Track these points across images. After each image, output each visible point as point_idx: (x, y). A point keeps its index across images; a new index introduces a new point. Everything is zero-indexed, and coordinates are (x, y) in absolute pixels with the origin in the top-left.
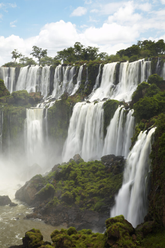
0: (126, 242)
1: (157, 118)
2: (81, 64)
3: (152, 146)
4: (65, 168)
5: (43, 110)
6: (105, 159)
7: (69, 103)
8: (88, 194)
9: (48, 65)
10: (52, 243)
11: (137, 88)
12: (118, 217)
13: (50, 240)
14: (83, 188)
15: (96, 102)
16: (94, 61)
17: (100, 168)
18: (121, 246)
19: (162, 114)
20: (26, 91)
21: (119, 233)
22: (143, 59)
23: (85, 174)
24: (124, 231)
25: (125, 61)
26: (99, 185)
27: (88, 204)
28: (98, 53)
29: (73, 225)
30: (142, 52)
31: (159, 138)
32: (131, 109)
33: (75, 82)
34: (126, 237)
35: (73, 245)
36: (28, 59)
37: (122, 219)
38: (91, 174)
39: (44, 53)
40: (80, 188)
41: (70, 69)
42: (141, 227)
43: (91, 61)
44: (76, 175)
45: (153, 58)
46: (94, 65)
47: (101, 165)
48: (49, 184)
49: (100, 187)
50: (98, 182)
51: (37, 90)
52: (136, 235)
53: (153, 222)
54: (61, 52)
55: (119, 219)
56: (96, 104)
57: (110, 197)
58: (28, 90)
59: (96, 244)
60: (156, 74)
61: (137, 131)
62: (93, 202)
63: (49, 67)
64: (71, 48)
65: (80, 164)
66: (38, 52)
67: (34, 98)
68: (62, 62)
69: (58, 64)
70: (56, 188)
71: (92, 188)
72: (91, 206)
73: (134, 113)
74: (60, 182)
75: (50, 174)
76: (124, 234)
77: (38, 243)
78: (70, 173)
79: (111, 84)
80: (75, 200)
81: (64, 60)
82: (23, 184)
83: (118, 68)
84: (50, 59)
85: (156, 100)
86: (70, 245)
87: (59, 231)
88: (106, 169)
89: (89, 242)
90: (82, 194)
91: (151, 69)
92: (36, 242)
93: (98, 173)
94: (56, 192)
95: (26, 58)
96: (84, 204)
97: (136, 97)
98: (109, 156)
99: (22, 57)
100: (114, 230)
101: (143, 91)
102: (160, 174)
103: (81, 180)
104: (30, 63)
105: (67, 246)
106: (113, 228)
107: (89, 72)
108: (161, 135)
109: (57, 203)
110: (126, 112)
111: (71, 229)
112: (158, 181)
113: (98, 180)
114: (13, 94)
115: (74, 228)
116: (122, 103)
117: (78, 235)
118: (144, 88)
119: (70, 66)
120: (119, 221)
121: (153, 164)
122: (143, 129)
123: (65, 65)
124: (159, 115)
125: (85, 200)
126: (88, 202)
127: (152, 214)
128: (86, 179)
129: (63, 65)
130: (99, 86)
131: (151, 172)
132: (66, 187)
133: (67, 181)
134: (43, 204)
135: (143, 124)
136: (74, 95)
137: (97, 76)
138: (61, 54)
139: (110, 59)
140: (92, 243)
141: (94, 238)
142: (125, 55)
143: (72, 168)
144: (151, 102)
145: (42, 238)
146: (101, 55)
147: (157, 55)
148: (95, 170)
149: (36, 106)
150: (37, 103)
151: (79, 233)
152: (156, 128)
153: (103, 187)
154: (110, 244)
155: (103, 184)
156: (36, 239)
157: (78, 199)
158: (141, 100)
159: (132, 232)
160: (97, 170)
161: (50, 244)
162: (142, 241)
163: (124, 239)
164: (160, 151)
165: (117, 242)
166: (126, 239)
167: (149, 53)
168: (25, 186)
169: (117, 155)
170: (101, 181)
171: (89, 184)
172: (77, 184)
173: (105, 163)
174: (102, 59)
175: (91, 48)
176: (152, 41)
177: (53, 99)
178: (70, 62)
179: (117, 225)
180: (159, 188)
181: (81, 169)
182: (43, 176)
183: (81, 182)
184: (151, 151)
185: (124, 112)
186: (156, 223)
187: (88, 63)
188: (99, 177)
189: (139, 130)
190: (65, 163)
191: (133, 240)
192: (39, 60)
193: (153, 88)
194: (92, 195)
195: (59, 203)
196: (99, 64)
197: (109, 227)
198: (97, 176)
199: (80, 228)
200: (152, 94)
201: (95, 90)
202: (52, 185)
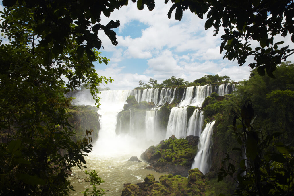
0: (200, 182)
1: (216, 116)
2: (175, 87)
3: (214, 131)
4: (166, 143)
5: (155, 111)
6: (188, 138)
7: (168, 108)
8: (179, 156)
9: (158, 88)
10: (160, 182)
11: (205, 100)
12: (195, 169)
13: (159, 180)
14: (177, 153)
15: (183, 107)
16: (182, 86)
17: (185, 142)
18: (197, 185)
19: (218, 113)
20: (146, 102)
21: (196, 177)
22: (208, 85)
23: (178, 146)
24: (199, 176)
25: (198, 86)
26: (185, 152)
27: (179, 162)
28: (184, 81)
29: (171, 173)
30: (207, 81)
31: (217, 126)
32: (202, 111)
33: (172, 97)
34: (200, 180)
35: (171, 183)
36: (147, 85)
37: (197, 170)
38: (181, 146)
39: (156, 82)
40: (174, 153)
41: (169, 90)
42: (208, 175)
43: (180, 86)
44: (172, 146)
45: (213, 84)
46: (182, 88)
47: (186, 141)
48: (158, 151)
49: (186, 153)
50: (185, 150)
51: (151, 101)
52: (205, 179)
53: (214, 171)
54: (164, 81)
55: (196, 170)
56: (183, 108)
57: (191, 158)
58: (147, 101)
59: (183, 183)
60: (215, 92)
61: (205, 123)
62: (181, 161)
63: (158, 89)
64: (170, 79)
65: (175, 140)
66: (152, 82)
67: (150, 105)
68: (165, 86)
69: (163, 87)
70: (162, 153)
71: (181, 153)
72: (180, 163)
73: (204, 113)
74: (164, 150)
75: (159, 145)
76: (198, 178)
77: (153, 182)
78: (169, 145)
79: (191, 98)
80: (172, 160)
81: (166, 85)
82: (144, 151)
83: (195, 89)
84: (159, 85)
85: (215, 106)
86: (169, 183)
87: (164, 176)
88: (189, 143)
89: (179, 182)
90: (176, 156)
91: (212, 89)
92: (151, 181)
93: (184, 145)
94: (162, 155)
95: (146, 85)
96: (177, 162)
97: (205, 104)
98: (190, 136)
99: (144, 84)
100: (193, 176)
101: (208, 101)
102: (218, 146)
103: (175, 149)
104: (149, 87)
105: (168, 184)
106: (193, 175)
107: (179, 91)
108: (218, 125)
109: (162, 161)
110: (199, 113)
111: (170, 175)
112: (217, 150)
113: (184, 149)
114: (140, 103)
115: (172, 175)
116: (197, 108)
117: (173, 178)
118: (209, 100)
119: (169, 88)
120: (195, 171)
121: (214, 140)
122: (208, 121)
123: (166, 88)
124: (217, 114)
125: (177, 159)
126: (179, 161)
127: (214, 168)
128: (178, 148)
129: (165, 88)
130: (184, 99)
131: (213, 145)
132: (167, 153)
133: (168, 149)
134: (155, 161)
135: (208, 119)
136: (171, 104)
137: (183, 93)
138: (165, 82)
139: (190, 85)
140: (181, 183)
141: (182, 180)
142: (198, 82)
143: (170, 142)
144: (213, 107)
145: (154, 179)
146: (186, 83)
147: (215, 82)
148: (183, 144)
149: (151, 109)
150: (152, 108)
151: (174, 177)
152: (215, 121)
153: (187, 153)
154: (191, 183)
155: (187, 151)
156: (151, 179)
157: (174, 159)
158: (207, 106)
159: (203, 177)
160: (184, 144)
161: (159, 182)
162: (208, 182)
163: (198, 181)
164: (218, 134)
165: (195, 183)
166: (200, 181)
167: (211, 82)
168: (146, 151)
169: (194, 135)
170: (186, 149)
171: (179, 151)
172: (173, 151)
173: (188, 140)
174: (186, 85)
175: (180, 79)
176: (212, 75)
177: (160, 106)
178: (169, 86)
179: (195, 173)
180: (218, 154)
181: (175, 143)
182: (155, 147)
183: (175, 150)
184: (213, 133)
185: (198, 112)
186: (216, 172)
187: (178, 87)
188: (185, 148)
189: (207, 122)
190: (167, 140)
191: (203, 182)
192: (153, 86)
193: (213, 100)
194: (181, 157)
195: (163, 161)
196: (184, 87)
197: (191, 174)
198: (184, 147)
199: (175, 175)
200: (213, 103)
201: (183, 101)
202: (160, 152)
